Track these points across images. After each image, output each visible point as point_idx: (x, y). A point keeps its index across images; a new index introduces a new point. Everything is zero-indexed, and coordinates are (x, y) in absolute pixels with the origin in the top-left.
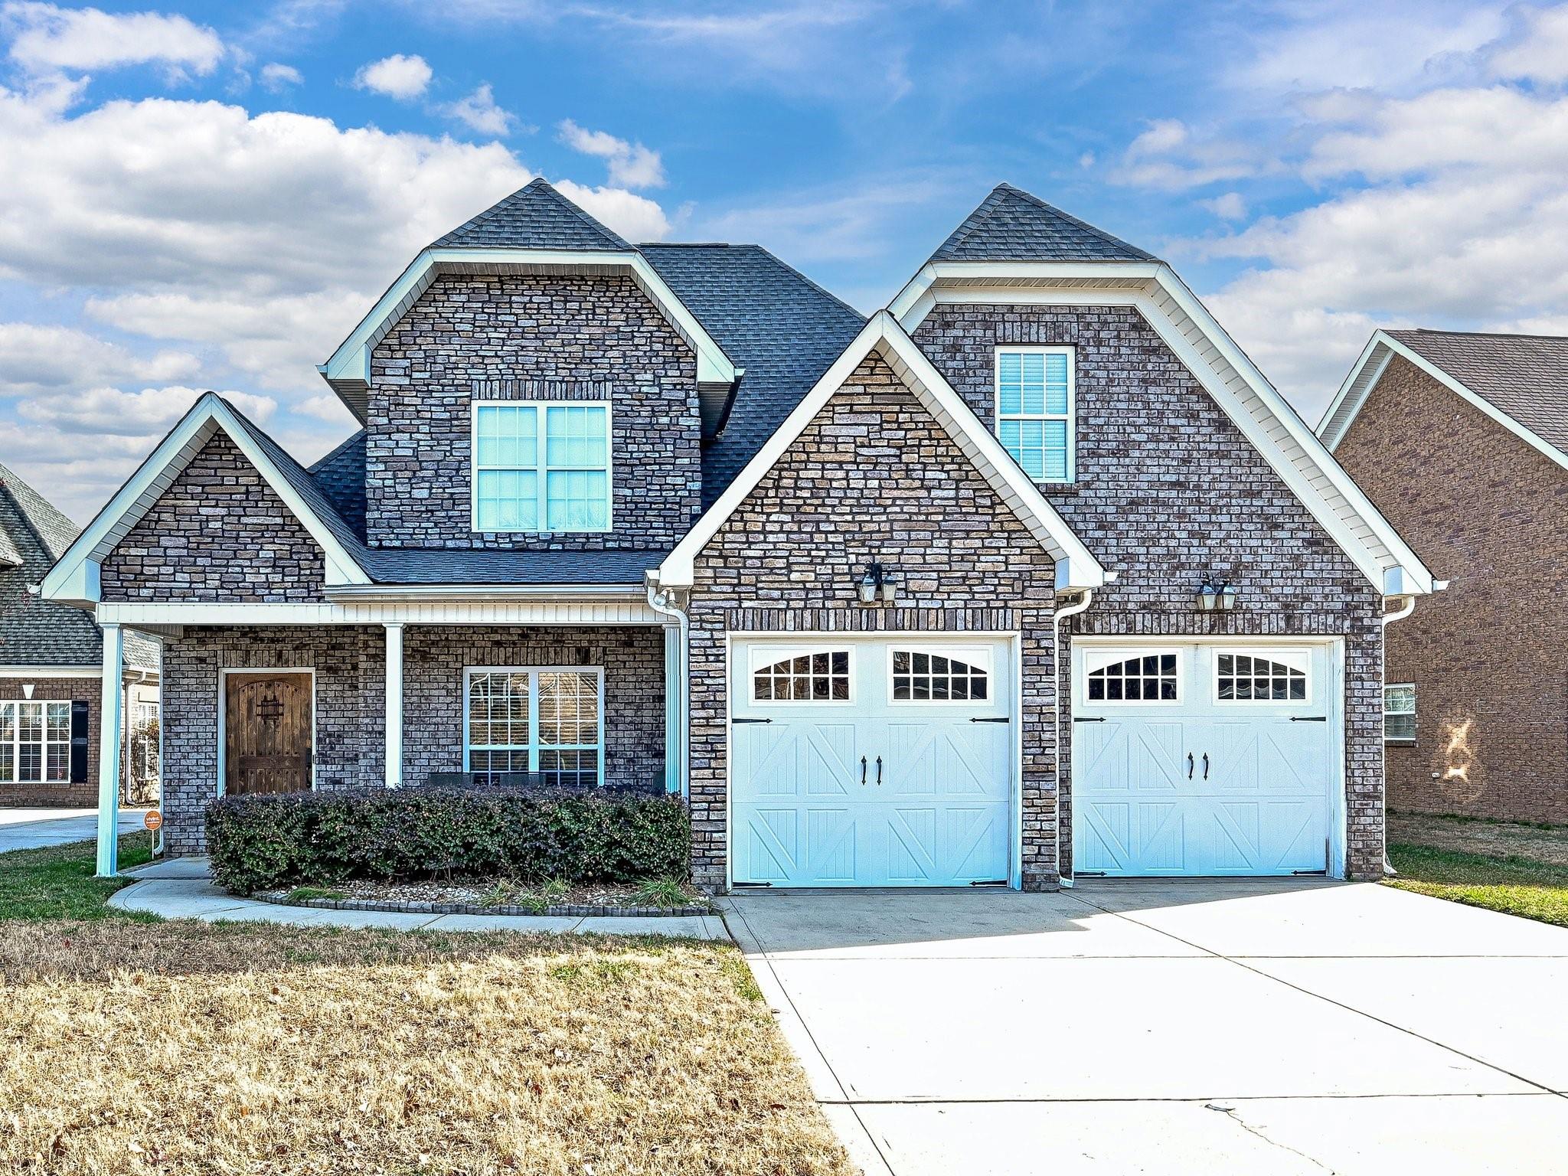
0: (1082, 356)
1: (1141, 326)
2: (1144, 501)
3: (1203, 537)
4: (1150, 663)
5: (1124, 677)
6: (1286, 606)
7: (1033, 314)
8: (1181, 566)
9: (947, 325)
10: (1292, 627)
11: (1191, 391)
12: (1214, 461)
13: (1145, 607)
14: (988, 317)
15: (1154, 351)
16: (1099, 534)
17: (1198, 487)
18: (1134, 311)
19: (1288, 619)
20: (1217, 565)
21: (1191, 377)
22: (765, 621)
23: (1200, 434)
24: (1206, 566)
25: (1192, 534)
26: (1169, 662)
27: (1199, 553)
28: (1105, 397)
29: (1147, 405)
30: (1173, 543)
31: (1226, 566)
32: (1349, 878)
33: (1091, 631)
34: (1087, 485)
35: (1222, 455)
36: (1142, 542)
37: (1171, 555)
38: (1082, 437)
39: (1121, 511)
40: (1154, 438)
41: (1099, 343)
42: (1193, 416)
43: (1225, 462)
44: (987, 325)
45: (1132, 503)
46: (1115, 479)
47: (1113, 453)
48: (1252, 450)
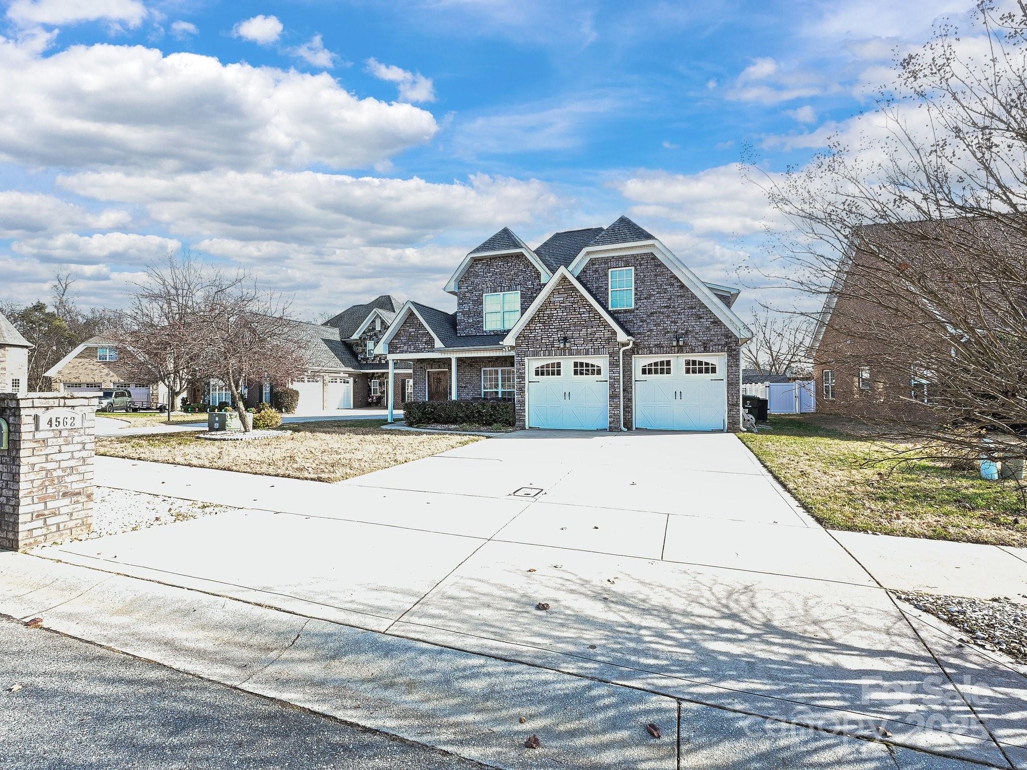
0: (636, 270)
1: (654, 258)
2: (656, 313)
3: (675, 323)
4: (662, 363)
5: (653, 367)
6: (704, 343)
7: (620, 258)
8: (668, 332)
9: (594, 264)
10: (706, 350)
11: (672, 277)
12: (679, 298)
13: (656, 345)
14: (606, 261)
15: (659, 265)
16: (641, 324)
17: (674, 307)
18: (652, 254)
19: (705, 348)
20: (680, 331)
21: (671, 273)
22: (535, 354)
23: (675, 291)
24: (676, 332)
25: (672, 322)
26: (668, 363)
27: (674, 328)
28: (643, 282)
29: (656, 282)
30: (665, 325)
31: (683, 332)
32: (728, 432)
33: (638, 353)
34: (637, 309)
35: (681, 296)
36: (655, 325)
37: (664, 329)
38: (636, 294)
39: (649, 316)
40: (658, 293)
41: (641, 265)
42: (672, 285)
43: (683, 299)
44: (606, 263)
45: (652, 313)
46: (646, 306)
47: (646, 299)
48: (693, 294)
